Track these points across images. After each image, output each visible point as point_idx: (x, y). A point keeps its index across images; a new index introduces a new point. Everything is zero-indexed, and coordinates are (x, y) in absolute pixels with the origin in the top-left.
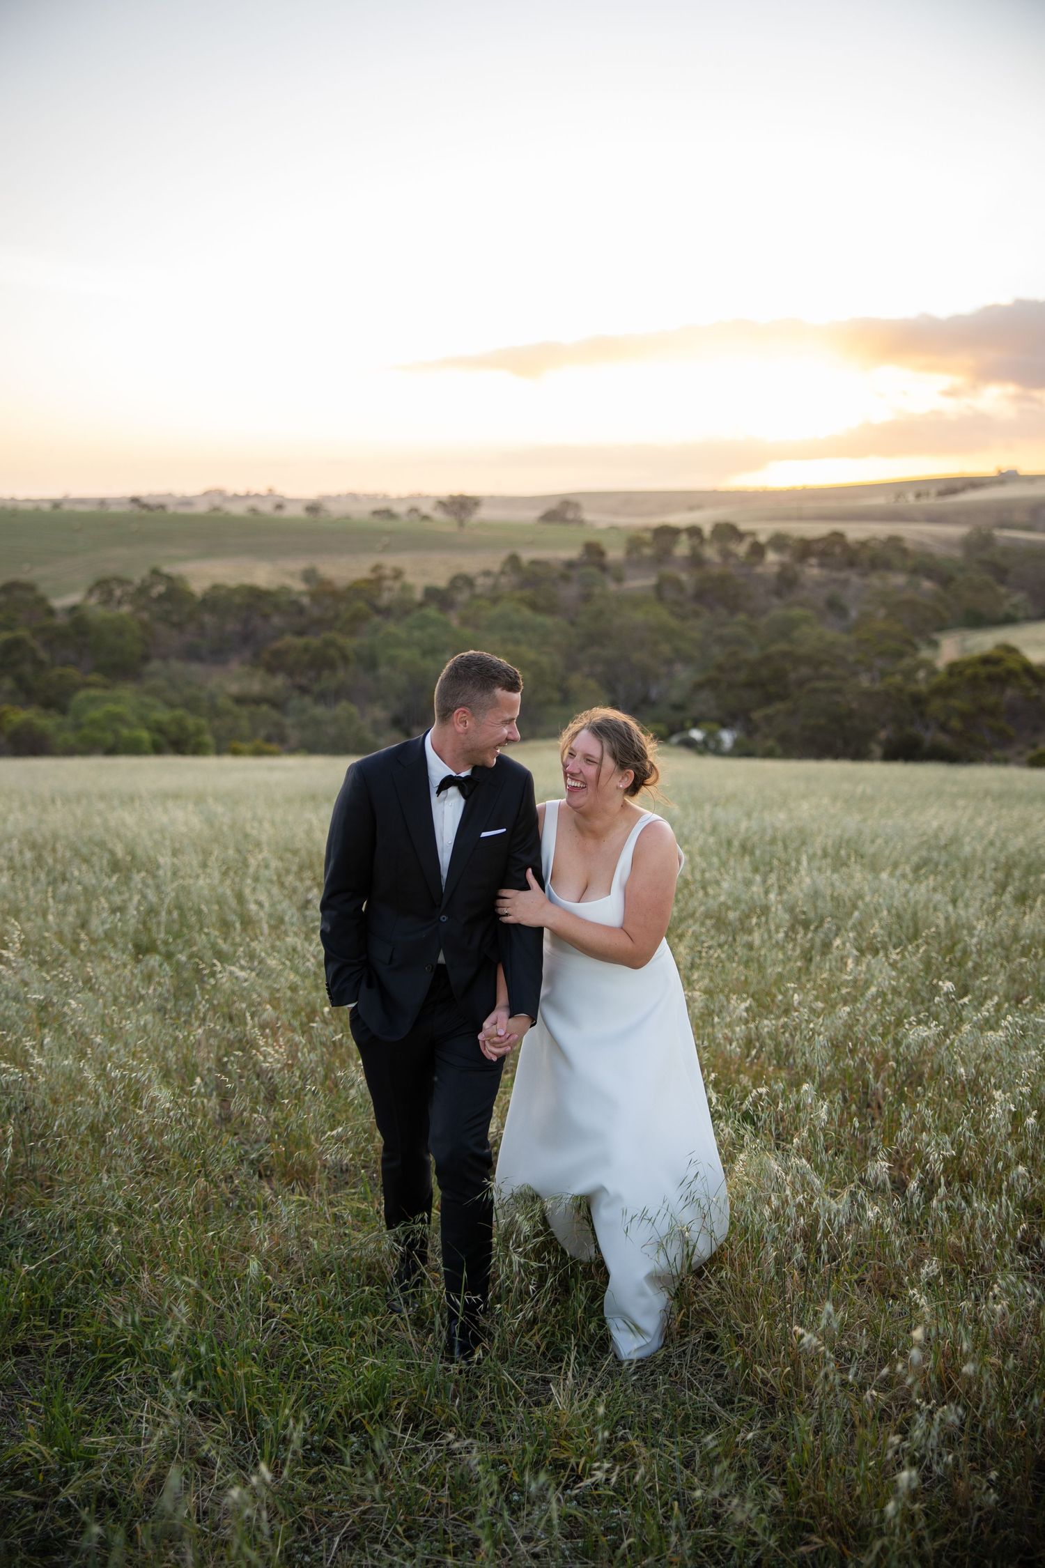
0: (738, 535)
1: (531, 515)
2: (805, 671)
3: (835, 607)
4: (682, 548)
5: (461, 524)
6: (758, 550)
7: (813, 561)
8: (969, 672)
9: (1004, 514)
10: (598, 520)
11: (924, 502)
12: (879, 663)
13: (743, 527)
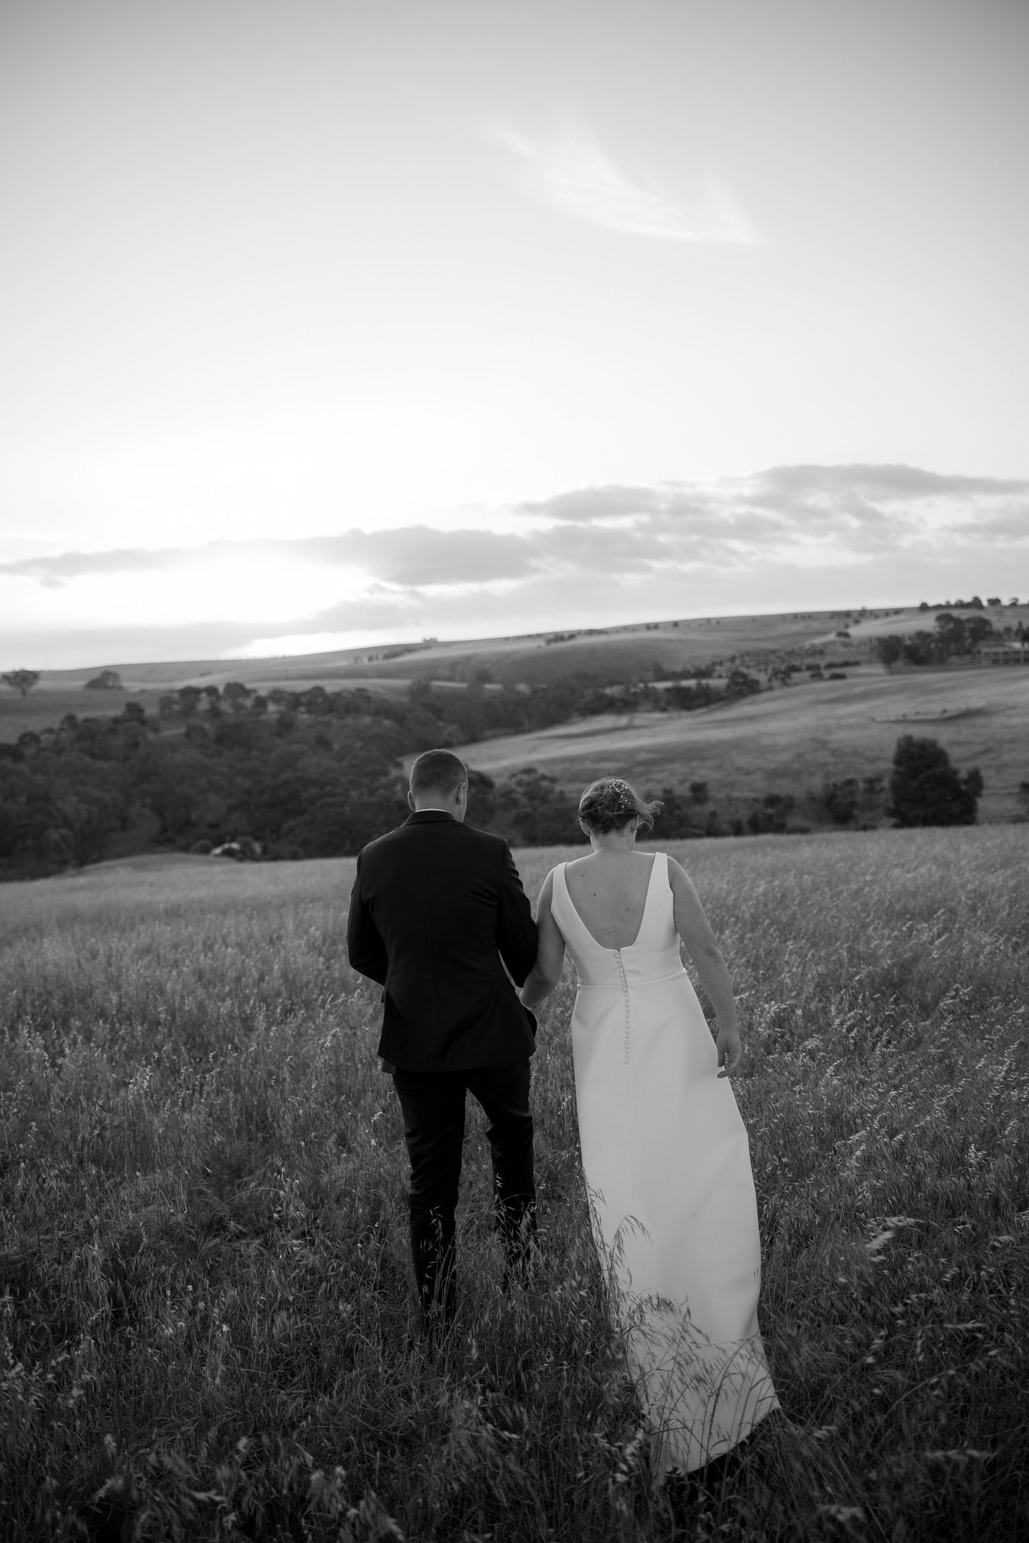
0: (247, 693)
1: (80, 684)
2: (313, 791)
3: (323, 743)
4: (204, 704)
5: (24, 693)
6: (261, 703)
7: (302, 709)
9: (432, 670)
10: (132, 686)
11: (375, 662)
12: (366, 781)
13: (248, 686)
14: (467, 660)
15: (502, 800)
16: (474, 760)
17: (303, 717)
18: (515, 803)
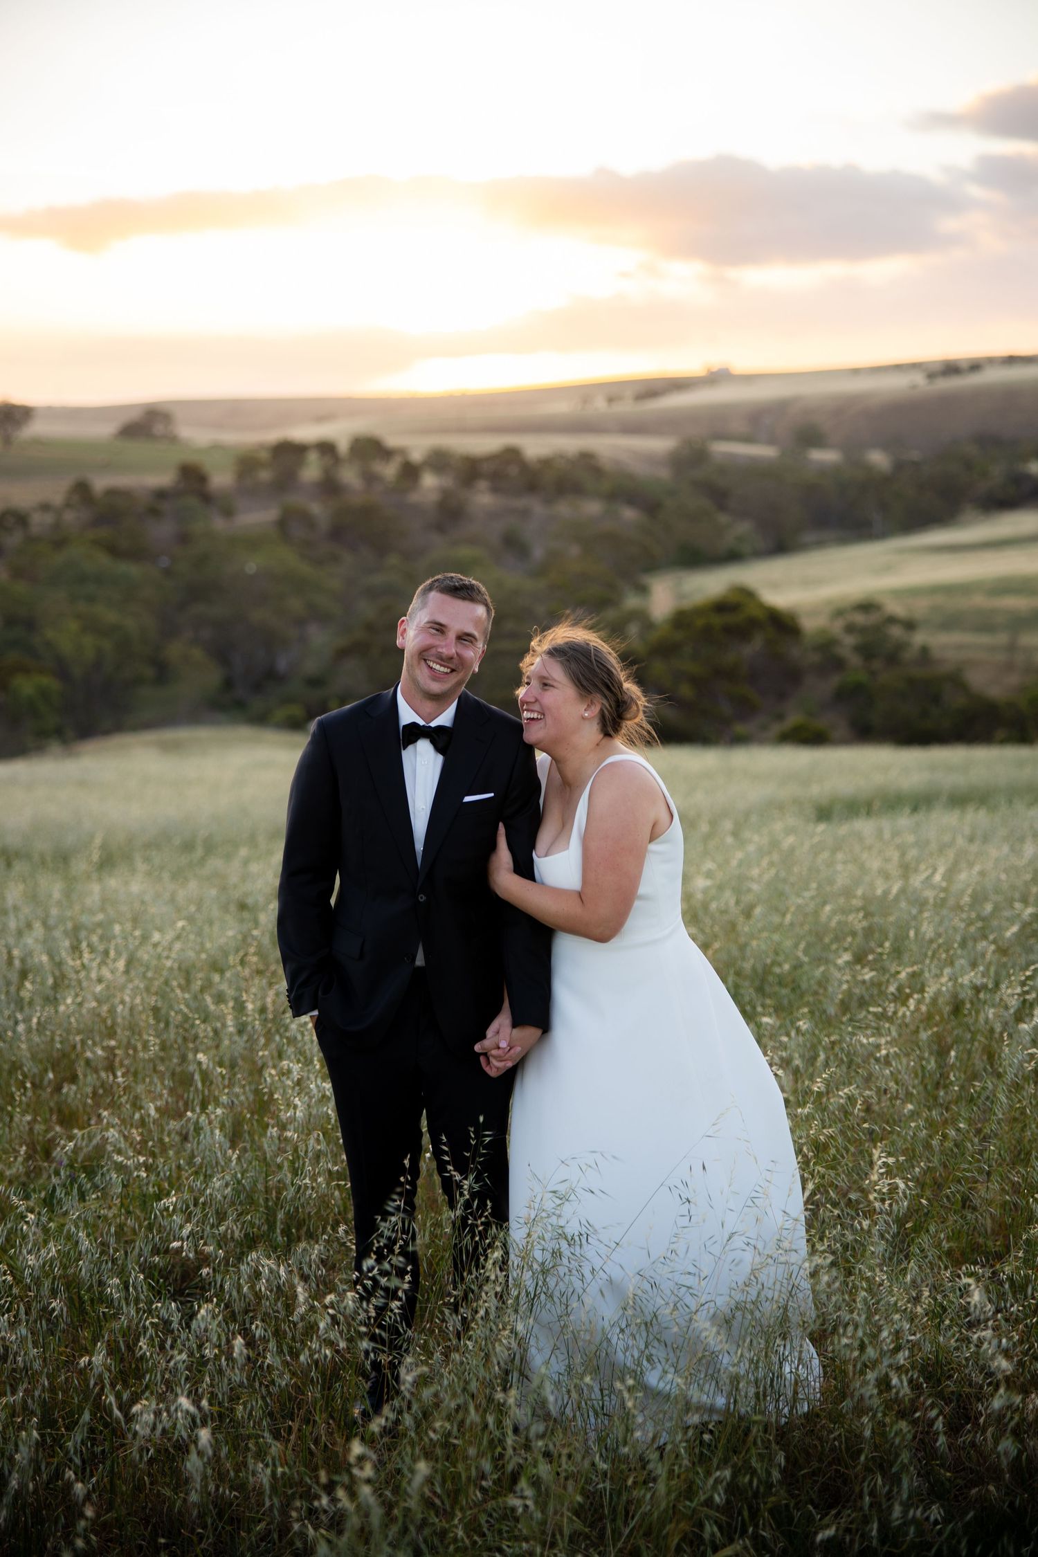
0: (385, 453)
1: (106, 430)
3: (514, 545)
4: (312, 471)
5: (6, 442)
6: (410, 472)
7: (483, 485)
8: (700, 622)
9: (718, 424)
10: (196, 436)
11: (618, 408)
13: (392, 441)
14: (780, 408)
15: (815, 658)
16: (775, 586)
17: (483, 498)
18: (838, 664)
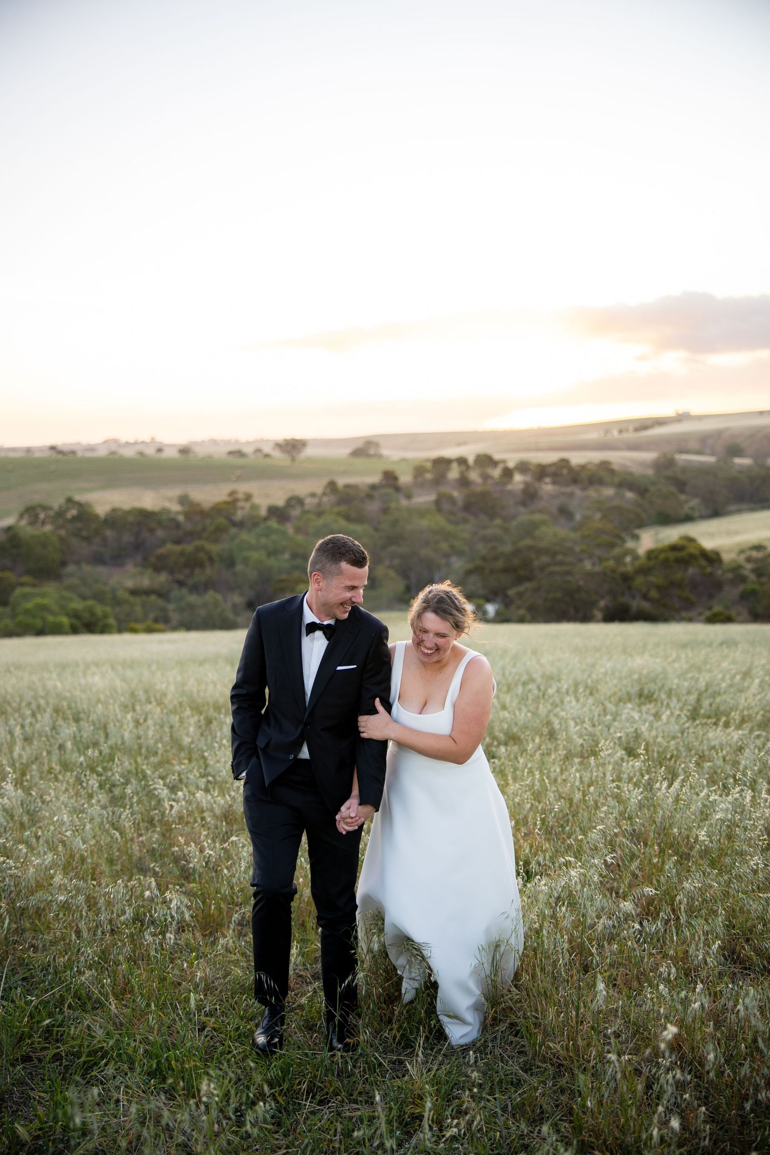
0: (494, 463)
1: (345, 452)
2: (545, 559)
3: (565, 512)
4: (454, 473)
5: (293, 460)
6: (508, 473)
7: (548, 480)
8: (662, 556)
9: (682, 444)
10: (392, 455)
11: (625, 435)
12: (598, 552)
13: (496, 457)
14: (719, 434)
15: (730, 576)
16: (711, 535)
18: (743, 579)
